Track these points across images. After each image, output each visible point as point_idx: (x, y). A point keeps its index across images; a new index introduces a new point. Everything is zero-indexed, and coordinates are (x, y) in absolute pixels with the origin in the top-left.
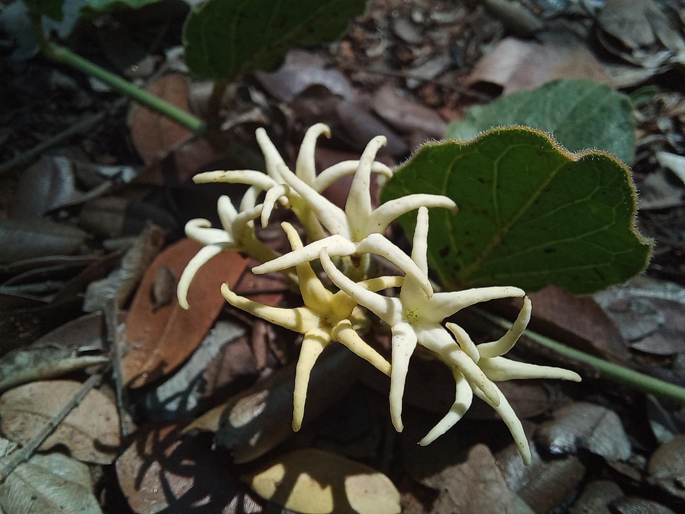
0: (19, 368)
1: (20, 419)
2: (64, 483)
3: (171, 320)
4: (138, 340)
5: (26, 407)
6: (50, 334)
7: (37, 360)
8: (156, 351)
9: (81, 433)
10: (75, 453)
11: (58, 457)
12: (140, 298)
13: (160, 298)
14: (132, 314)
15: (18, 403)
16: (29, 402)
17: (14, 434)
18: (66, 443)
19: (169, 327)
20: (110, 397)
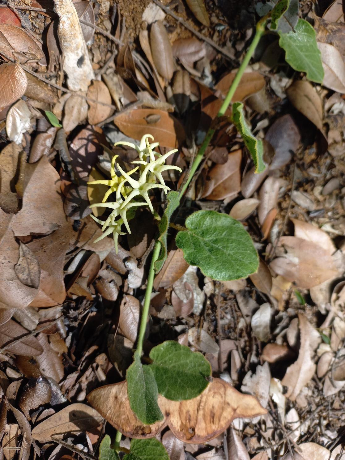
0: (112, 79)
1: (95, 90)
2: (79, 112)
3: (142, 126)
4: (132, 116)
5: (98, 90)
6: (126, 85)
7: (116, 84)
8: (129, 125)
9: (96, 111)
10: (89, 111)
11: (86, 107)
12: (148, 111)
13: (149, 119)
14: (141, 110)
15: (100, 87)
16: (101, 89)
17: (90, 91)
18: (91, 107)
19: (139, 126)
20: (110, 114)
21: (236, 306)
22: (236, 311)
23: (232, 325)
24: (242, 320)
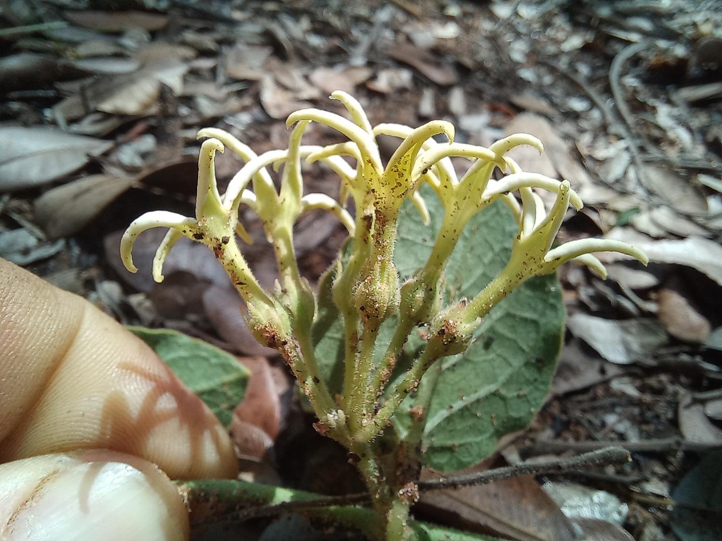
21: (580, 398)
22: (595, 398)
23: (636, 411)
24: (616, 385)
